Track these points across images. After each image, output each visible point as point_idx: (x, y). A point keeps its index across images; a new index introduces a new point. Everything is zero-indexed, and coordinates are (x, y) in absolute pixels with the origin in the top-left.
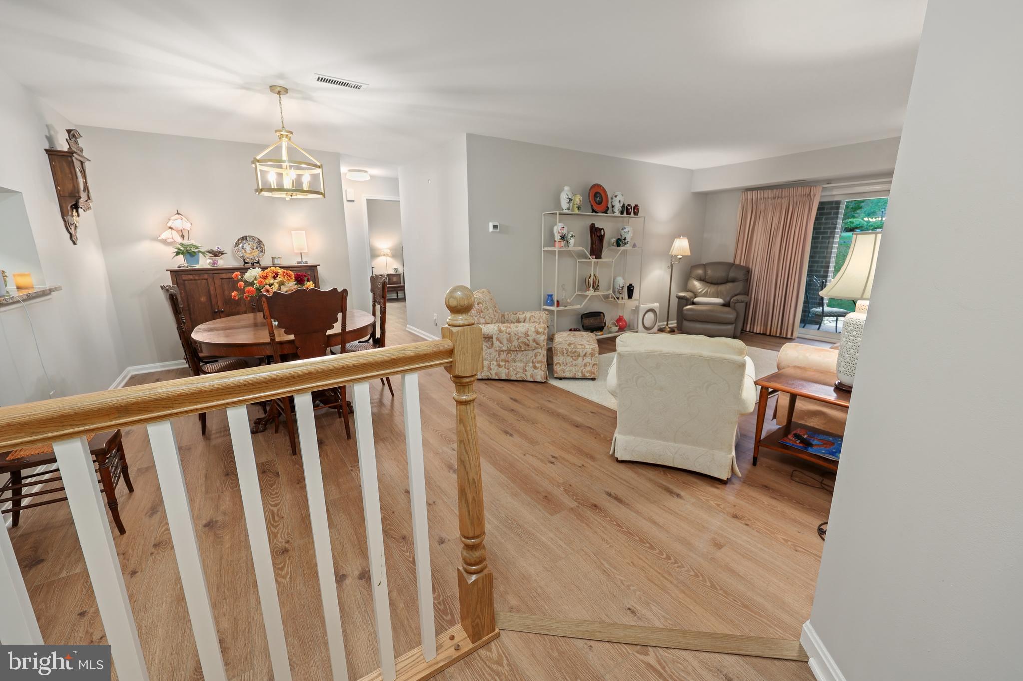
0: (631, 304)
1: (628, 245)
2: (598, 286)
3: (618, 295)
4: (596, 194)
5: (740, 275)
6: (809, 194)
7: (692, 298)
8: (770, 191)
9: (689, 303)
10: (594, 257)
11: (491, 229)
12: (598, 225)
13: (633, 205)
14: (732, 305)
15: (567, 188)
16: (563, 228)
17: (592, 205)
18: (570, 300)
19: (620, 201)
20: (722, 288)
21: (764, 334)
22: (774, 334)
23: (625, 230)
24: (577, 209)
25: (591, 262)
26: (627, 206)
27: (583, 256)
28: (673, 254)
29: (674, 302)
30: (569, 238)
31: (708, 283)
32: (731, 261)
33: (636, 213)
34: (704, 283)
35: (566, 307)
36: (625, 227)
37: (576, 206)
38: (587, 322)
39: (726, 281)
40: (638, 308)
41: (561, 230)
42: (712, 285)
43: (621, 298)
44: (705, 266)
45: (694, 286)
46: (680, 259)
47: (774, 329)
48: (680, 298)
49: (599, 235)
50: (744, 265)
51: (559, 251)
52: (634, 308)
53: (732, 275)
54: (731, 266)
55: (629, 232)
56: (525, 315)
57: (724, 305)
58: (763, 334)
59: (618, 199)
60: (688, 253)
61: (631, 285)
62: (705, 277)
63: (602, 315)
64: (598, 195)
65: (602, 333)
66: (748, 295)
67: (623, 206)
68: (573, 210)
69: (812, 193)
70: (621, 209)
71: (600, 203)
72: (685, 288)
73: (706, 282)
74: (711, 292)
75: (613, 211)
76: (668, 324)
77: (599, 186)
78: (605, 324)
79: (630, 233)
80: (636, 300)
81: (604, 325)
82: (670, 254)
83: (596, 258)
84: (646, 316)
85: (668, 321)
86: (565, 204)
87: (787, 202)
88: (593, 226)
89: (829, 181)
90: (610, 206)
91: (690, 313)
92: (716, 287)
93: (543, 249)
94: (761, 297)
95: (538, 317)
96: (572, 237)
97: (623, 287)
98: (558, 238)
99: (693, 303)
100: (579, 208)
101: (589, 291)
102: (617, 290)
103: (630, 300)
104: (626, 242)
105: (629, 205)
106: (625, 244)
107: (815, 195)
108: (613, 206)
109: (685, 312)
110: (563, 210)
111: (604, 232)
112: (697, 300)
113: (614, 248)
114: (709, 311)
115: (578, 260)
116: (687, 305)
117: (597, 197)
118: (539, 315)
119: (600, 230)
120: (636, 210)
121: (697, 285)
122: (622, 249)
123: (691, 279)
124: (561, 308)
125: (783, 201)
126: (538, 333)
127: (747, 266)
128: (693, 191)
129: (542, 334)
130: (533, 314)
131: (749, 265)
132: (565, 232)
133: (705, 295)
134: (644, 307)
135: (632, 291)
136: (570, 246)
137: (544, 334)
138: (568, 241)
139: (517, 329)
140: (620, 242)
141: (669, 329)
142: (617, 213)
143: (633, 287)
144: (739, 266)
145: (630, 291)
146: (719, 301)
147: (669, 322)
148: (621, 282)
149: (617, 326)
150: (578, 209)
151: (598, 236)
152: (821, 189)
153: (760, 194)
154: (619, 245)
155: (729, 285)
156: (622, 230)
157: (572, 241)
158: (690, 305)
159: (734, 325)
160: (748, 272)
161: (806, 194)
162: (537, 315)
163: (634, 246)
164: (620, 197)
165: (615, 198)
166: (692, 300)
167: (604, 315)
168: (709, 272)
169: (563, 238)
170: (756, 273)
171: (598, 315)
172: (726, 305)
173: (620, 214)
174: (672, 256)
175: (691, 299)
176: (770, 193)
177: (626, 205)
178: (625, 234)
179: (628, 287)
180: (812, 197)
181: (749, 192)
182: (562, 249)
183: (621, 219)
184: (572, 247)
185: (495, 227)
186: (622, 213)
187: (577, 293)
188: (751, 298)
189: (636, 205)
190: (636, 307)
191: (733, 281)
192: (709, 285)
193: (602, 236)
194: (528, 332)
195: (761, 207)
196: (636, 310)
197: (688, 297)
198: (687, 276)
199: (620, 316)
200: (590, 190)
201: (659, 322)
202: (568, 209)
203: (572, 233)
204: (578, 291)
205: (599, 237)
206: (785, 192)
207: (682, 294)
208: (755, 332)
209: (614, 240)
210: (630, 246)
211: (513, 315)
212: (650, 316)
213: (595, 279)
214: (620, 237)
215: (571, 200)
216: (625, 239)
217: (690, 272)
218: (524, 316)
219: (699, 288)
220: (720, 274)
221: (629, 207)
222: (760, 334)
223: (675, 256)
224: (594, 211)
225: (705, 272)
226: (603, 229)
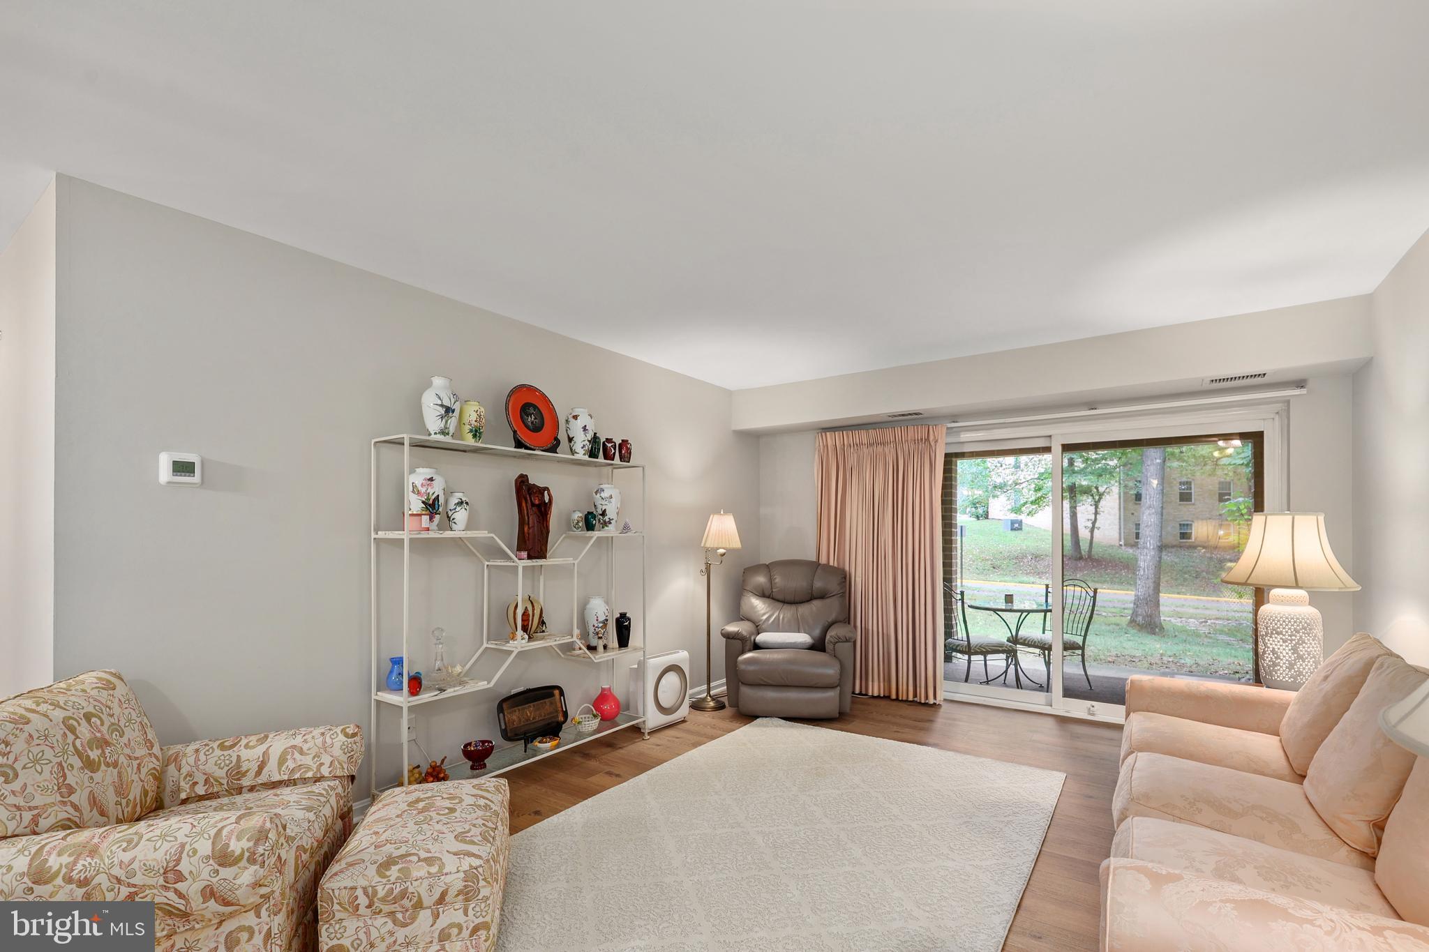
0: (627, 659)
1: (611, 527)
2: (542, 623)
3: (594, 642)
4: (525, 409)
5: (833, 585)
6: (928, 439)
7: (752, 634)
8: (863, 433)
9: (747, 648)
10: (524, 554)
11: (165, 473)
12: (536, 479)
13: (618, 442)
14: (829, 647)
15: (438, 382)
16: (431, 479)
17: (515, 432)
18: (463, 667)
19: (585, 429)
20: (804, 610)
21: (888, 697)
22: (905, 698)
23: (603, 495)
24: (470, 435)
25: (517, 567)
26: (604, 442)
27: (493, 551)
28: (708, 545)
29: (719, 644)
30: (451, 506)
31: (778, 601)
32: (814, 559)
33: (626, 457)
34: (771, 601)
35: (442, 690)
36: (602, 486)
37: (467, 428)
38: (515, 717)
39: (810, 597)
40: (642, 665)
41: (422, 485)
42: (786, 606)
43: (601, 648)
44: (768, 568)
45: (753, 608)
46: (723, 555)
47: (903, 687)
48: (728, 637)
49: (537, 502)
50: (836, 565)
51: (411, 540)
52: (636, 666)
53: (818, 584)
54: (815, 566)
55: (611, 497)
56: (263, 748)
57: (812, 647)
58: (885, 697)
59: (579, 423)
60: (736, 543)
61: (623, 616)
62: (772, 589)
63: (557, 692)
64: (532, 410)
65: (555, 743)
66: (849, 623)
67: (595, 439)
68: (458, 434)
69: (931, 438)
70: (588, 446)
71: (537, 429)
72: (737, 613)
73: (773, 599)
74: (786, 619)
75: (571, 449)
76: (709, 690)
77: (531, 389)
78: (565, 714)
79: (613, 500)
80: (635, 649)
81: (561, 718)
82: (702, 545)
83: (530, 557)
84: (663, 681)
85: (709, 684)
86: (433, 422)
87: (893, 451)
88: (522, 482)
89: (954, 417)
90: (562, 436)
91: (751, 668)
92: (793, 607)
93: (373, 536)
94: (872, 625)
95: (313, 752)
96: (461, 503)
97: (605, 622)
98: (416, 505)
99: (757, 647)
100: (476, 433)
101: (513, 638)
102: (591, 630)
103: (624, 650)
104: (607, 519)
105: (609, 440)
106: (605, 524)
107: (936, 441)
108: (570, 440)
109: (742, 667)
110: (430, 435)
111: (549, 495)
112: (762, 638)
113: (578, 533)
114: (789, 662)
115: (487, 563)
116: (743, 652)
117: (529, 415)
118: (319, 741)
119: (541, 491)
120: (625, 451)
121: (759, 606)
122: (596, 534)
123: (745, 593)
124: (425, 697)
125: (887, 450)
126: (224, 858)
127: (841, 566)
128: (734, 428)
129: (244, 863)
130: (298, 741)
131: (844, 564)
132: (437, 489)
133: (776, 627)
134: (656, 663)
135: (628, 628)
136: (454, 526)
137: (252, 861)
138: (450, 513)
139: (127, 857)
140: (590, 521)
141: (712, 704)
142: (581, 455)
143: (629, 619)
144: (827, 567)
145: (623, 629)
146: (803, 638)
147: (712, 684)
148: (599, 609)
149: (595, 716)
150: (475, 436)
151: (533, 505)
152: (944, 430)
153: (848, 437)
154: (590, 527)
155: (816, 604)
156: (596, 493)
157: (461, 516)
158: (750, 651)
159: (839, 688)
160: (844, 578)
161: (922, 439)
162: (310, 744)
163: (626, 528)
164: (583, 420)
165: (572, 420)
166: (752, 638)
167: (562, 693)
168: (778, 580)
169: (432, 507)
170: (859, 580)
171: (547, 693)
172: (818, 646)
173: (586, 458)
174: (707, 550)
175: (750, 637)
176: (863, 436)
177: (603, 440)
178: (603, 502)
179: (617, 620)
180: (933, 444)
181: (828, 433)
182: (424, 535)
183: (592, 470)
184: (458, 531)
185: (183, 468)
186: (593, 454)
187: (485, 645)
188: (855, 627)
189: (625, 442)
190: (639, 664)
191: (822, 596)
192: (780, 605)
193: (546, 504)
194: (178, 861)
195: (852, 460)
196: (639, 672)
197: (745, 633)
198: (738, 590)
199: (603, 690)
200: (510, 396)
201: (691, 688)
202: (444, 432)
203: (459, 495)
204: (488, 640)
205: (539, 506)
206: (889, 434)
207: (732, 628)
208: (870, 694)
209: (577, 515)
210: (617, 529)
211: (218, 752)
212: (672, 679)
213: (530, 609)
214: (593, 510)
215: (448, 410)
216: (604, 513)
217: (744, 581)
218: (260, 750)
219: (763, 612)
220: (797, 583)
221: (609, 445)
222: (878, 697)
223: (712, 548)
224: (519, 445)
225: (771, 580)
226: (546, 489)
